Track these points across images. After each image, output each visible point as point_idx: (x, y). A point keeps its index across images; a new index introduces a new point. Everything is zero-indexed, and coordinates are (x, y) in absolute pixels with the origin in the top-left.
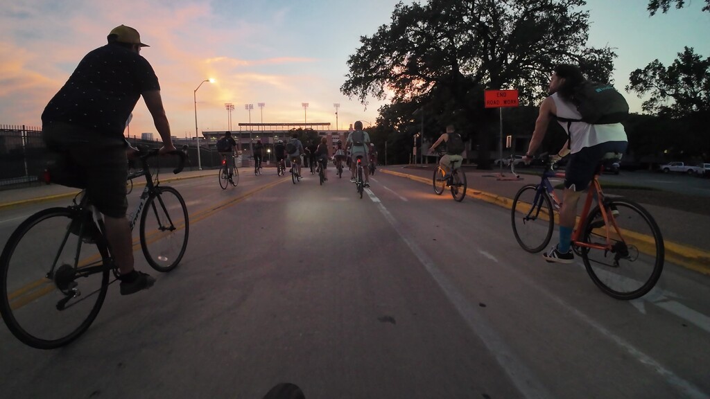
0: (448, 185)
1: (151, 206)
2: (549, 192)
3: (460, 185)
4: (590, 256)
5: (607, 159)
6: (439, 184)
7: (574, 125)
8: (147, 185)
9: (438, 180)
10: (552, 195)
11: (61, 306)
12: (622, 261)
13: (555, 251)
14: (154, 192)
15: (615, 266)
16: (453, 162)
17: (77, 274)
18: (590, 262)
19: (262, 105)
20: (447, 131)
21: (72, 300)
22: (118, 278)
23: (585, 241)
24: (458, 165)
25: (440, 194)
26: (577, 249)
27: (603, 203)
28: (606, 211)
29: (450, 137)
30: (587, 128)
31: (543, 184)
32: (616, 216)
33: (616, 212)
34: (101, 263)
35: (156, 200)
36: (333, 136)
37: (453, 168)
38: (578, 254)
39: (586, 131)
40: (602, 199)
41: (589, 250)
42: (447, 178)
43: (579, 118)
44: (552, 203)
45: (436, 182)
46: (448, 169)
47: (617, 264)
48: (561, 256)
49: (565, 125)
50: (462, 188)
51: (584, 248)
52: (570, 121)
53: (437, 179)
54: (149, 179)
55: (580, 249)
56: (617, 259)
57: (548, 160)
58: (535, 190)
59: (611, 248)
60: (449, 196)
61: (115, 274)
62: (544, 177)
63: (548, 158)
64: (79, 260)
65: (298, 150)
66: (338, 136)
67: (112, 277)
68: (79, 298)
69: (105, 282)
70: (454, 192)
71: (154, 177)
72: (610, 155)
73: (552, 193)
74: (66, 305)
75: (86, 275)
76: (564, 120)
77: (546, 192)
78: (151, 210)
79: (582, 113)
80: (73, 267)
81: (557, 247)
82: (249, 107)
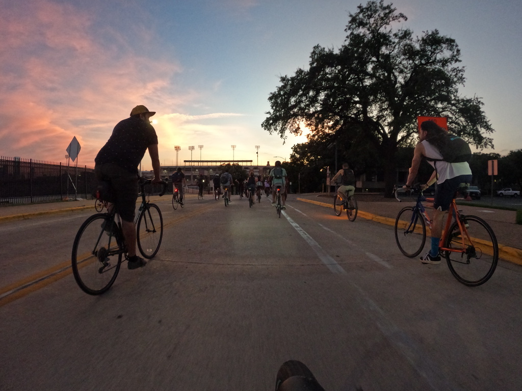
0: (344, 209)
1: (143, 217)
2: (422, 212)
3: (353, 208)
4: (451, 257)
5: (461, 188)
6: (338, 208)
7: (438, 164)
8: (143, 202)
9: (338, 205)
10: (424, 214)
11: (101, 271)
12: (472, 260)
13: (429, 255)
14: (146, 206)
15: (468, 264)
16: (348, 191)
17: (109, 254)
18: (451, 261)
19: (201, 147)
20: (343, 168)
21: (106, 268)
22: (126, 259)
23: (448, 247)
24: (352, 193)
25: (338, 216)
26: (442, 253)
27: (459, 219)
28: (462, 224)
29: (345, 172)
30: (448, 165)
31: (417, 206)
32: (467, 228)
33: (467, 225)
34: (118, 249)
35: (146, 212)
36: (255, 170)
37: (348, 196)
38: (443, 257)
39: (447, 167)
40: (458, 217)
41: (450, 253)
42: (343, 203)
43: (441, 158)
44: (424, 220)
45: (336, 206)
46: (344, 196)
47: (468, 262)
48: (432, 259)
49: (432, 163)
50: (355, 210)
51: (447, 252)
52: (435, 161)
53: (336, 203)
54: (144, 199)
55: (444, 253)
56: (469, 257)
57: (420, 189)
58: (413, 210)
59: (465, 251)
60: (345, 218)
61: (125, 255)
62: (419, 201)
63: (420, 187)
64: (110, 245)
65: (229, 181)
66: (258, 170)
67: (123, 258)
68: (110, 268)
69: (120, 261)
70: (349, 214)
71: (146, 197)
72: (463, 185)
73: (424, 212)
74: (104, 270)
75: (113, 255)
76: (431, 160)
77: (420, 212)
78: (143, 218)
79: (443, 155)
80: (107, 249)
81: (430, 252)
82: (192, 148)
